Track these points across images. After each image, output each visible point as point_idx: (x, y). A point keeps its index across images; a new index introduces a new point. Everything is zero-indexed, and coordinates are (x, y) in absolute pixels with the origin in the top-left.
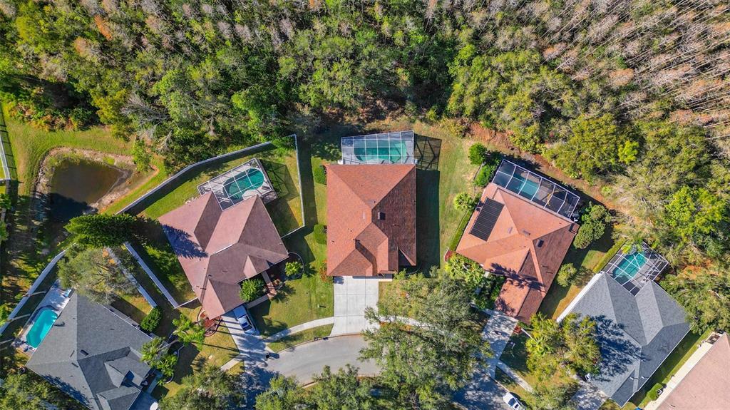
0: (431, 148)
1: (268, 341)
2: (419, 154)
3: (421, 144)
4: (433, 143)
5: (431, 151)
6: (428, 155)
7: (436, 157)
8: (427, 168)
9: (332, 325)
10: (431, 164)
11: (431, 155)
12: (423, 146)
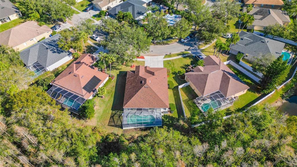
0: (114, 121)
1: (190, 54)
2: (120, 117)
4: (113, 124)
6: (116, 118)
7: (112, 117)
8: (117, 112)
9: (164, 58)
10: (115, 114)
12: (118, 122)
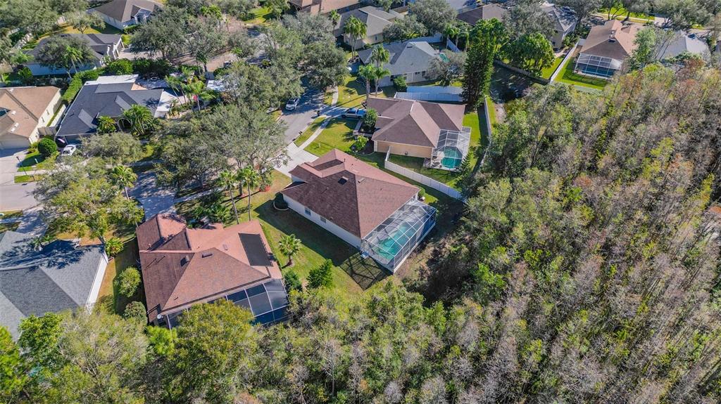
0: (365, 276)
2: (367, 263)
3: (377, 271)
4: (368, 282)
5: (362, 274)
6: (360, 270)
7: (352, 274)
8: (350, 261)
10: (351, 266)
11: (357, 272)
12: (374, 272)
